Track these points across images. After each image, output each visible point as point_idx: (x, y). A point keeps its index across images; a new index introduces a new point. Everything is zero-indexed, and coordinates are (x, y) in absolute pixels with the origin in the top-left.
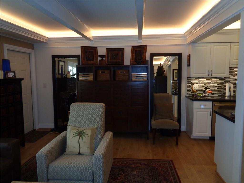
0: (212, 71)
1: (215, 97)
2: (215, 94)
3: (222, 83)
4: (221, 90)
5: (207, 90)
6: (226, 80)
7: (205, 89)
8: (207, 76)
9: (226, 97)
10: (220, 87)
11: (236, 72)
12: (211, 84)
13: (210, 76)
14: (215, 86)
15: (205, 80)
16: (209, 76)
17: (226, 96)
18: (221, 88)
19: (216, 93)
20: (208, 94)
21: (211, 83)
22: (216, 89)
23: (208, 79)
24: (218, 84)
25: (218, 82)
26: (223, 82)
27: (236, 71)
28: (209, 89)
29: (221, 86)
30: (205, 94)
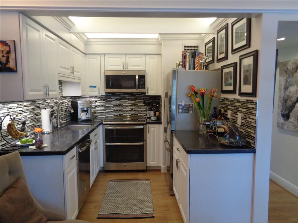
0: (48, 85)
3: (33, 110)
10: (32, 118)
18: (33, 120)
21: (22, 111)
22: (29, 123)
23: (19, 103)
24: (30, 113)
25: (29, 108)
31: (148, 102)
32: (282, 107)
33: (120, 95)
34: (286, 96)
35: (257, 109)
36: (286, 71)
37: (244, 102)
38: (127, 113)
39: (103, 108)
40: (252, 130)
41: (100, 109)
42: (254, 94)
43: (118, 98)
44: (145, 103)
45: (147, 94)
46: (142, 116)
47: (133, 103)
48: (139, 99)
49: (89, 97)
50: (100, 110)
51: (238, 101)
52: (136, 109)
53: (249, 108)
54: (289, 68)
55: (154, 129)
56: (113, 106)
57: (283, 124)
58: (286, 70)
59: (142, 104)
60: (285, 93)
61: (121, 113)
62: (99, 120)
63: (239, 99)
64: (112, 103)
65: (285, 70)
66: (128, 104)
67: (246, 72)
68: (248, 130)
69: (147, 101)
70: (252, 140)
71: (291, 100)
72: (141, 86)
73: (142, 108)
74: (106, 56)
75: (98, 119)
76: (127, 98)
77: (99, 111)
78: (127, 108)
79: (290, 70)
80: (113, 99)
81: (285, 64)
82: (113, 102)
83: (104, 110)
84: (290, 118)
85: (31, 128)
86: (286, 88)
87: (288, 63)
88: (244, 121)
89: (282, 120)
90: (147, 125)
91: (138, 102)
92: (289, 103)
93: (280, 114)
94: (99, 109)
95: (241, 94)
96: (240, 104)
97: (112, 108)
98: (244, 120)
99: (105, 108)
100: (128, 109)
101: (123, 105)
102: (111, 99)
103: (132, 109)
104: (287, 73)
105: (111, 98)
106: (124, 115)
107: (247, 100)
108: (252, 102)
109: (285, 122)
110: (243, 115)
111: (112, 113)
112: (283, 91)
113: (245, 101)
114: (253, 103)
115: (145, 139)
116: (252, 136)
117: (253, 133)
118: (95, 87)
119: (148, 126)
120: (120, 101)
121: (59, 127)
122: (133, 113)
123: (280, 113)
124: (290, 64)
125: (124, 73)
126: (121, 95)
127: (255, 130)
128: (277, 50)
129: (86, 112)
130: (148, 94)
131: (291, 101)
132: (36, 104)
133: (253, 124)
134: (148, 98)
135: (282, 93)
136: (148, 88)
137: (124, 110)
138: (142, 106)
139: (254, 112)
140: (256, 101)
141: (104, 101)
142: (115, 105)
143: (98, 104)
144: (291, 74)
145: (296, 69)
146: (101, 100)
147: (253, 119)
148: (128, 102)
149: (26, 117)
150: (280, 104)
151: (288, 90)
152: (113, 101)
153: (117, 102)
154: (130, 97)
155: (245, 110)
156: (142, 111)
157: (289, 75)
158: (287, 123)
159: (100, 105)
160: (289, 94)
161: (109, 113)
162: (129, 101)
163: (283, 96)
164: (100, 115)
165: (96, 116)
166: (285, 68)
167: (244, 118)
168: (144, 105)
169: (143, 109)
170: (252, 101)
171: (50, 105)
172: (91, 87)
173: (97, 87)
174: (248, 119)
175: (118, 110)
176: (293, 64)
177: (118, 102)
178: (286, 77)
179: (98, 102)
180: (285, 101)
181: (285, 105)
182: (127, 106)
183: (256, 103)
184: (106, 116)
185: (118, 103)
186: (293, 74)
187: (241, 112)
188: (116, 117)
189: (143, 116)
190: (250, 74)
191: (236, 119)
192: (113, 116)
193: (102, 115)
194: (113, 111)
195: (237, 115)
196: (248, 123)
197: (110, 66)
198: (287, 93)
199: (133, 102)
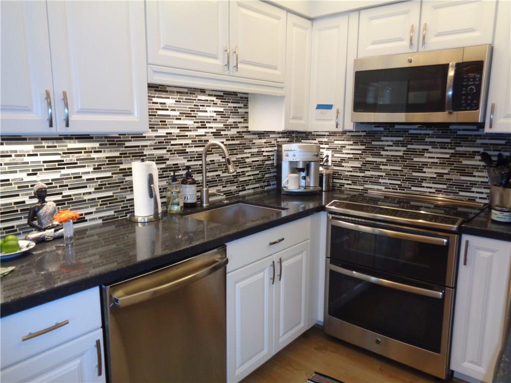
0: (65, 94)
1: (88, 233)
2: (87, 217)
3: (112, 161)
4: (110, 194)
5: (50, 203)
6: (127, 144)
7: (36, 201)
8: (45, 130)
9: (140, 225)
10: (106, 181)
11: (160, 112)
12: (63, 172)
13: (59, 128)
14: (85, 177)
15: (29, 148)
16: (51, 125)
17: (140, 219)
18: (113, 186)
19: (93, 209)
20: (57, 228)
21: (60, 162)
22: (90, 193)
23: (45, 144)
24: (97, 169)
25: (93, 155)
26: (117, 154)
27: (159, 106)
28: (59, 198)
29: (109, 174)
30: (40, 230)
31: (500, 156)
33: (406, 131)
38: (424, 184)
39: (357, 164)
41: (352, 167)
43: (401, 139)
44: (485, 157)
45: (487, 130)
46: (472, 200)
47: (448, 156)
48: (467, 143)
49: (328, 134)
50: (351, 169)
52: (456, 177)
55: (490, 254)
56: (384, 160)
59: (477, 161)
61: (407, 184)
62: (347, 194)
64: (383, 153)
66: (429, 158)
69: (497, 153)
72: (466, 99)
73: (475, 174)
74: (365, 15)
75: (345, 192)
76: (428, 140)
77: (348, 171)
78: (425, 170)
80: (387, 141)
82: (387, 150)
83: (361, 170)
85: (101, 205)
90: (465, 238)
91: (464, 155)
94: (348, 167)
97: (381, 167)
99: (364, 164)
100: (430, 172)
101: (415, 159)
102: (382, 141)
103: (440, 175)
105: (383, 138)
106: (413, 188)
111: (381, 181)
115: (450, 281)
118: (329, 107)
119: (467, 242)
120: (405, 149)
121: (205, 205)
122: (445, 187)
125: (410, 61)
126: (411, 132)
129: (303, 174)
130: (491, 127)
132: (126, 147)
134: (503, 142)
136: (493, 106)
137: (414, 174)
138: (476, 167)
141: (363, 147)
142: (391, 160)
143: (347, 154)
146: (355, 143)
148: (432, 152)
149: (81, 177)
152: (386, 148)
153: (397, 151)
154: (437, 138)
156: (474, 184)
159: (351, 156)
161: (372, 180)
162: (434, 150)
164: (350, 182)
165: (342, 185)
168: (482, 163)
169: (479, 176)
171: (188, 150)
172: (320, 107)
173: (333, 107)
175: (398, 173)
177: (400, 151)
179: (348, 149)
182: (425, 164)
184: (366, 186)
185: (401, 154)
188: (391, 193)
189: (478, 200)
192: (383, 188)
193: (354, 183)
194: (384, 174)
197: (374, 43)
199: (445, 154)
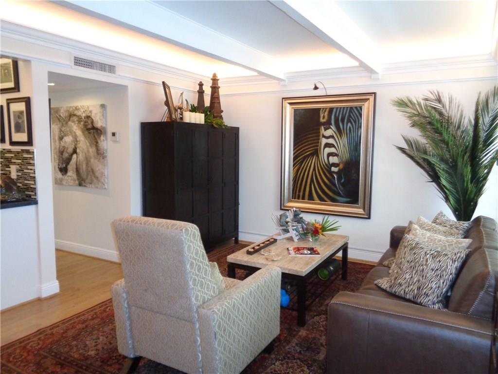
32: (59, 160)
34: (61, 147)
35: (35, 159)
36: (59, 119)
37: (18, 153)
40: (32, 181)
42: (30, 142)
51: (10, 151)
53: (26, 159)
54: (62, 115)
57: (61, 180)
58: (59, 117)
60: (60, 143)
63: (10, 150)
65: (57, 117)
67: (17, 118)
68: (26, 182)
70: (32, 192)
71: (68, 151)
79: (63, 118)
81: (57, 110)
84: (68, 171)
86: (61, 139)
87: (60, 110)
88: (20, 174)
89: (59, 175)
92: (66, 155)
93: (57, 169)
95: (12, 143)
96: (13, 155)
98: (20, 172)
104: (60, 121)
107: (22, 150)
108: (28, 152)
109: (63, 177)
110: (18, 166)
112: (57, 141)
113: (20, 151)
114: (30, 152)
116: (31, 188)
117: (33, 184)
123: (57, 167)
124: (62, 111)
127: (35, 181)
128: (50, 100)
131: (68, 153)
133: (31, 175)
135: (57, 143)
139: (31, 162)
140: (33, 150)
144: (64, 123)
145: (69, 118)
147: (31, 169)
150: (56, 157)
151: (63, 140)
155: (20, 161)
157: (62, 124)
158: (66, 177)
160: (65, 145)
163: (58, 147)
166: (57, 115)
167: (19, 170)
170: (29, 150)
174: (25, 171)
176: (65, 111)
178: (59, 126)
180: (61, 153)
181: (61, 157)
183: (33, 152)
186: (67, 123)
187: (14, 163)
190: (23, 122)
191: (8, 173)
195: (10, 167)
196: (26, 175)
198: (63, 144)
